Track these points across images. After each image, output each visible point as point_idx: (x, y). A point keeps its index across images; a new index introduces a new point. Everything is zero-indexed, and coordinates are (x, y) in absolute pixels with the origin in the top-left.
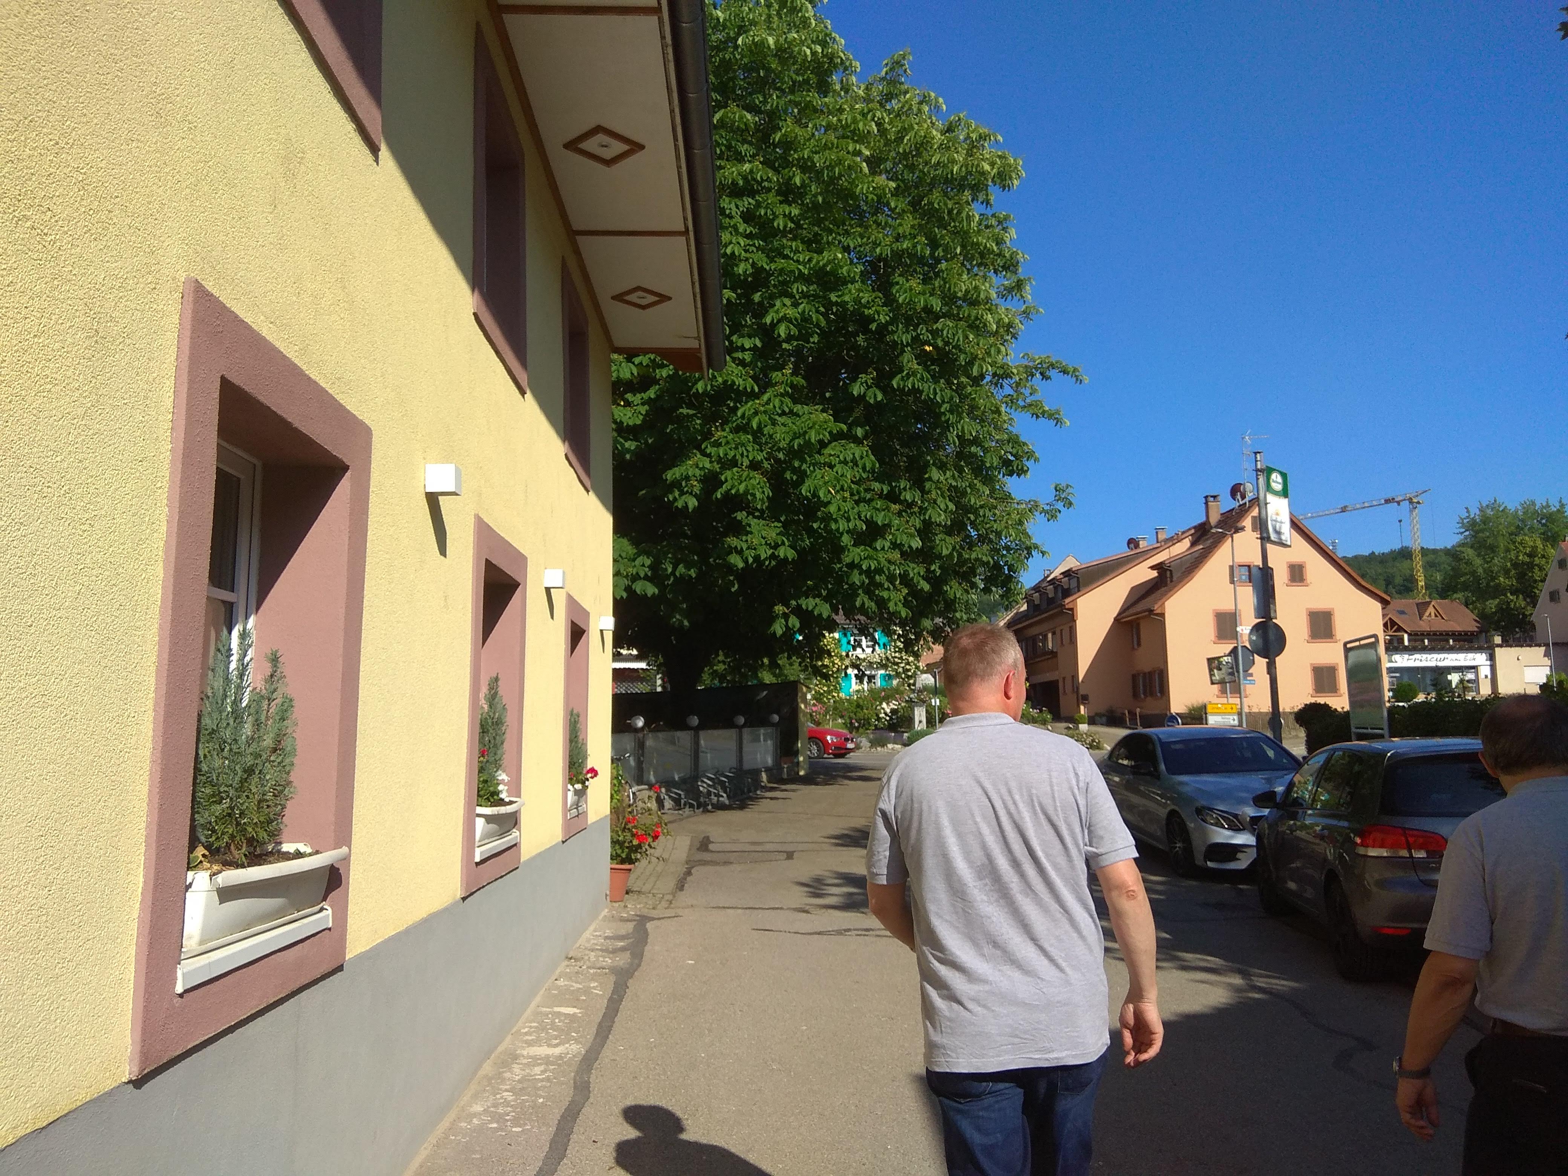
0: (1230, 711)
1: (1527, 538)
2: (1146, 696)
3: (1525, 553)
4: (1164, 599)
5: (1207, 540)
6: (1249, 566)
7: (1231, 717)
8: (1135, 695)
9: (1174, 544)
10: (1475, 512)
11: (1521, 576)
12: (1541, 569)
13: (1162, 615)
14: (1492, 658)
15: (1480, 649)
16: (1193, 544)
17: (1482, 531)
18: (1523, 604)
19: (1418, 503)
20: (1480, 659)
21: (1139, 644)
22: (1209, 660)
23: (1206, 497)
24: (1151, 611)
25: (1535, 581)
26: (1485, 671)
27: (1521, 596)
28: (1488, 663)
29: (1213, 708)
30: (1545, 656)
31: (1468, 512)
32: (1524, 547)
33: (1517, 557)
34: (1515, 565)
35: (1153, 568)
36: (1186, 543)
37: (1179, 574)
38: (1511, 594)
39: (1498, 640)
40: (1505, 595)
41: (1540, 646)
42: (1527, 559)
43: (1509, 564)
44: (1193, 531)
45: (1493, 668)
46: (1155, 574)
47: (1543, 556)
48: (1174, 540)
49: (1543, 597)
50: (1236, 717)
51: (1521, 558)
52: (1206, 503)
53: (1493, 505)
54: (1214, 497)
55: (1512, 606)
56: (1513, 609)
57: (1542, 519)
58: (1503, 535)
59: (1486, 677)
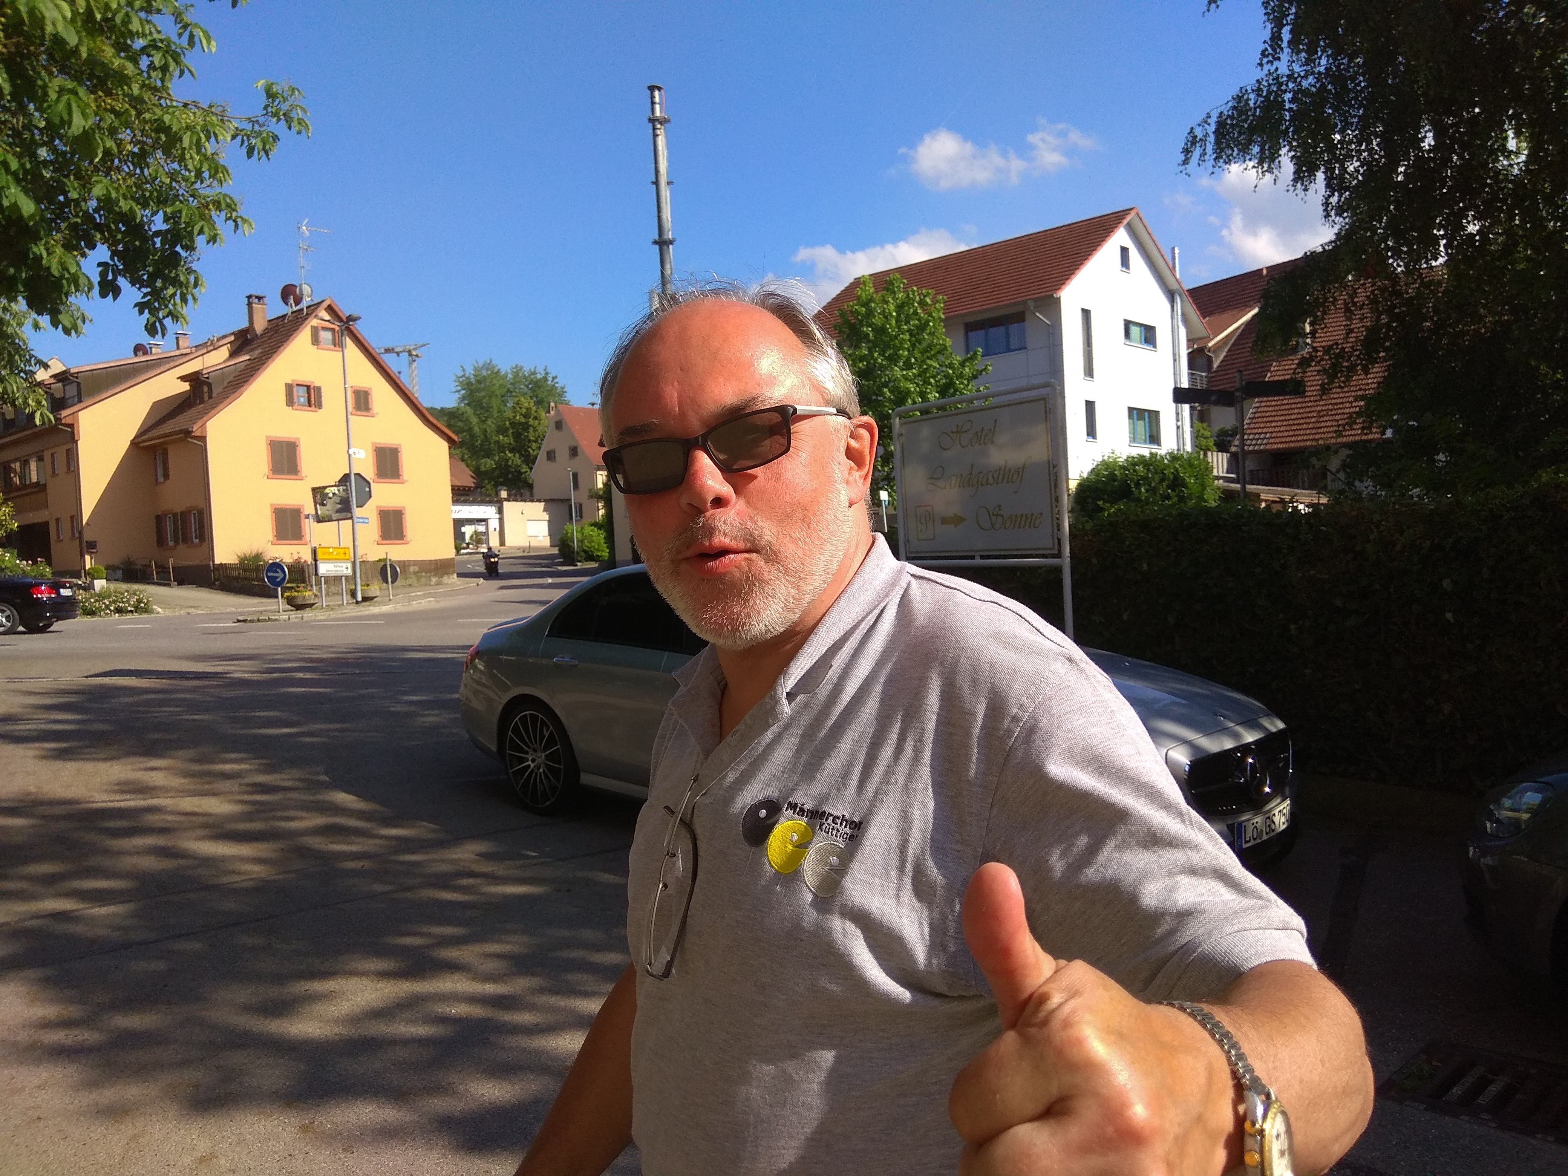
0: (342, 556)
1: (522, 399)
2: (176, 542)
3: (521, 414)
4: (205, 418)
5: (253, 349)
6: (308, 387)
7: (345, 565)
8: (161, 541)
9: (208, 352)
10: (470, 371)
11: (517, 436)
12: (535, 430)
13: (203, 439)
14: (500, 511)
15: (490, 503)
16: (233, 354)
17: (478, 390)
18: (519, 461)
19: (417, 356)
20: (488, 512)
21: (166, 476)
22: (314, 489)
23: (249, 297)
24: (188, 433)
25: (530, 441)
26: (494, 524)
27: (517, 455)
28: (497, 516)
29: (324, 553)
30: (544, 511)
31: (464, 370)
32: (521, 408)
33: (515, 417)
34: (513, 424)
35: (183, 378)
36: (223, 353)
37: (220, 390)
38: (510, 452)
39: (504, 494)
40: (504, 452)
41: (539, 501)
42: (523, 420)
43: (507, 423)
44: (232, 338)
45: (501, 520)
46: (186, 386)
47: (535, 418)
48: (209, 346)
49: (542, 455)
50: (349, 565)
51: (518, 418)
52: (250, 304)
53: (488, 366)
54: (259, 298)
55: (510, 463)
56: (510, 466)
57: (530, 384)
58: (496, 395)
59: (495, 529)
